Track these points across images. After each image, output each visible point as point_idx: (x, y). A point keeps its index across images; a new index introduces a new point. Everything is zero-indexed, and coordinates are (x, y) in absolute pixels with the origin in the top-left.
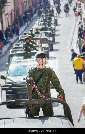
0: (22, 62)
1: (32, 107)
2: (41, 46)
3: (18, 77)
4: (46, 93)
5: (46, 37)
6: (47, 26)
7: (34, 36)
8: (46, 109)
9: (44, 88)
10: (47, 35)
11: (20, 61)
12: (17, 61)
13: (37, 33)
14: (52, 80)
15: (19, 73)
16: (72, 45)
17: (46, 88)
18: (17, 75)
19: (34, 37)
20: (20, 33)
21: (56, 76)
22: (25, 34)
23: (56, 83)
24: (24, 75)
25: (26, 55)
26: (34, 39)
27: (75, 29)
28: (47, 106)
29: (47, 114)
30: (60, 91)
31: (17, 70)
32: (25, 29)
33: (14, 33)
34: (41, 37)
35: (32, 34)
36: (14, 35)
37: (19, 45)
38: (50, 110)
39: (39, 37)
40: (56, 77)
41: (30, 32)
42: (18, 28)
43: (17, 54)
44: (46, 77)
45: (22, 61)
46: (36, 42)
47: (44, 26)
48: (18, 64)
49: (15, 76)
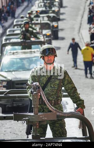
0: (19, 54)
1: (38, 125)
2: (42, 32)
3: (13, 73)
4: (56, 105)
5: (49, 22)
6: (48, 9)
7: (33, 20)
8: (56, 127)
9: (54, 98)
10: (50, 19)
11: (17, 52)
12: (12, 52)
13: (37, 16)
14: (66, 85)
15: (15, 68)
16: (81, 30)
17: (55, 97)
18: (12, 70)
19: (33, 22)
20: (16, 15)
21: (71, 80)
22: (22, 18)
23: (71, 89)
24: (21, 70)
25: (23, 44)
26: (32, 24)
27: (84, 11)
28: (58, 123)
29: (57, 134)
30: (79, 102)
31: (12, 64)
32: (23, 11)
33: (9, 16)
34: (42, 22)
35: (30, 17)
36: (10, 18)
37: (14, 31)
38: (62, 129)
39: (39, 22)
40: (70, 82)
41: (28, 16)
42: (14, 9)
43: (11, 43)
44: (56, 81)
45: (19, 52)
46: (35, 28)
47: (44, 9)
48: (13, 56)
49: (10, 71)
